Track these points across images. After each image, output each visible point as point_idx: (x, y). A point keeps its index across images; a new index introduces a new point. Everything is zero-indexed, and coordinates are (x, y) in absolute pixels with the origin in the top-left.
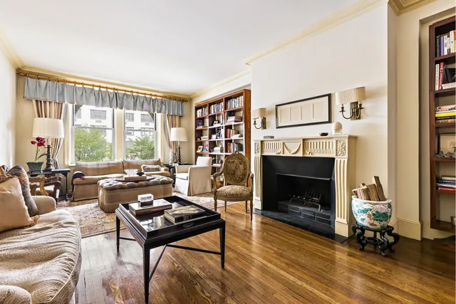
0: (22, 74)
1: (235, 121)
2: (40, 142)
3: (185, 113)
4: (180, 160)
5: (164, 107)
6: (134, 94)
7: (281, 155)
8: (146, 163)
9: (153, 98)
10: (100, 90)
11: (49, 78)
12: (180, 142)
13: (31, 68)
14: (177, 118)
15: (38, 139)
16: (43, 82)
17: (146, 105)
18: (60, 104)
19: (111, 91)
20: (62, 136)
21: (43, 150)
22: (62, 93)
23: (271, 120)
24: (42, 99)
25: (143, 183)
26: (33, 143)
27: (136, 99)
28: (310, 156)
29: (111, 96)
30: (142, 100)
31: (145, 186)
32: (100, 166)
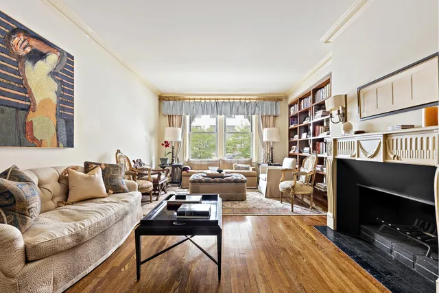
0: (161, 99)
1: (323, 116)
2: (167, 144)
3: (279, 113)
4: (272, 161)
5: (257, 109)
6: (231, 101)
7: (356, 158)
8: (238, 162)
9: (248, 101)
10: (205, 102)
11: (175, 99)
12: (273, 142)
13: (166, 94)
14: (271, 118)
15: (165, 142)
16: (171, 102)
17: (240, 110)
18: (181, 116)
19: (214, 101)
20: (180, 139)
21: (169, 149)
22: (181, 109)
23: (353, 110)
24: (171, 114)
25: (217, 179)
26: (163, 145)
27: (232, 105)
28: (396, 161)
29: (213, 105)
30: (237, 105)
31: (219, 182)
32: (203, 163)
